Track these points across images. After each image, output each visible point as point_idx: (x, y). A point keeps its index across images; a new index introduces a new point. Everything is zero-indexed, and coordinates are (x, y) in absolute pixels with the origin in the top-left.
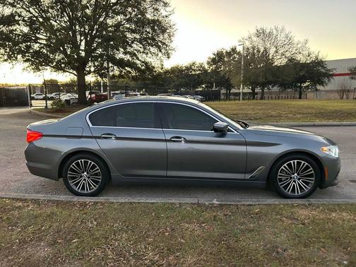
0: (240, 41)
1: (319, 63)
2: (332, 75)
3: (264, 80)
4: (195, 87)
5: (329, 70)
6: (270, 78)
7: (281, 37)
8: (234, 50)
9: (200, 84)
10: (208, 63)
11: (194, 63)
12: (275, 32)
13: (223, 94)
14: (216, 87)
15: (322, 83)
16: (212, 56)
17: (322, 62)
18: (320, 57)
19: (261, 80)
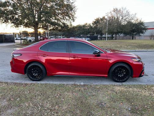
0: (106, 14)
1: (141, 23)
2: (147, 29)
3: (116, 31)
4: (87, 34)
5: (146, 27)
6: (119, 30)
7: (125, 12)
8: (104, 18)
9: (89, 33)
10: (93, 24)
11: (86, 24)
12: (122, 10)
14: (96, 34)
15: (142, 33)
16: (95, 21)
17: (143, 23)
18: (142, 21)
19: (115, 31)
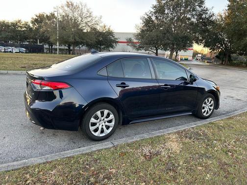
0: (55, 8)
1: (110, 33)
2: (118, 42)
3: (73, 40)
4: (22, 40)
5: (116, 39)
6: (78, 39)
7: (85, 11)
8: (53, 15)
9: (26, 38)
10: (32, 22)
11: (19, 21)
12: (80, 6)
13: (47, 48)
14: (40, 42)
15: (112, 47)
16: (35, 17)
17: (112, 33)
18: (111, 29)
19: (71, 40)
